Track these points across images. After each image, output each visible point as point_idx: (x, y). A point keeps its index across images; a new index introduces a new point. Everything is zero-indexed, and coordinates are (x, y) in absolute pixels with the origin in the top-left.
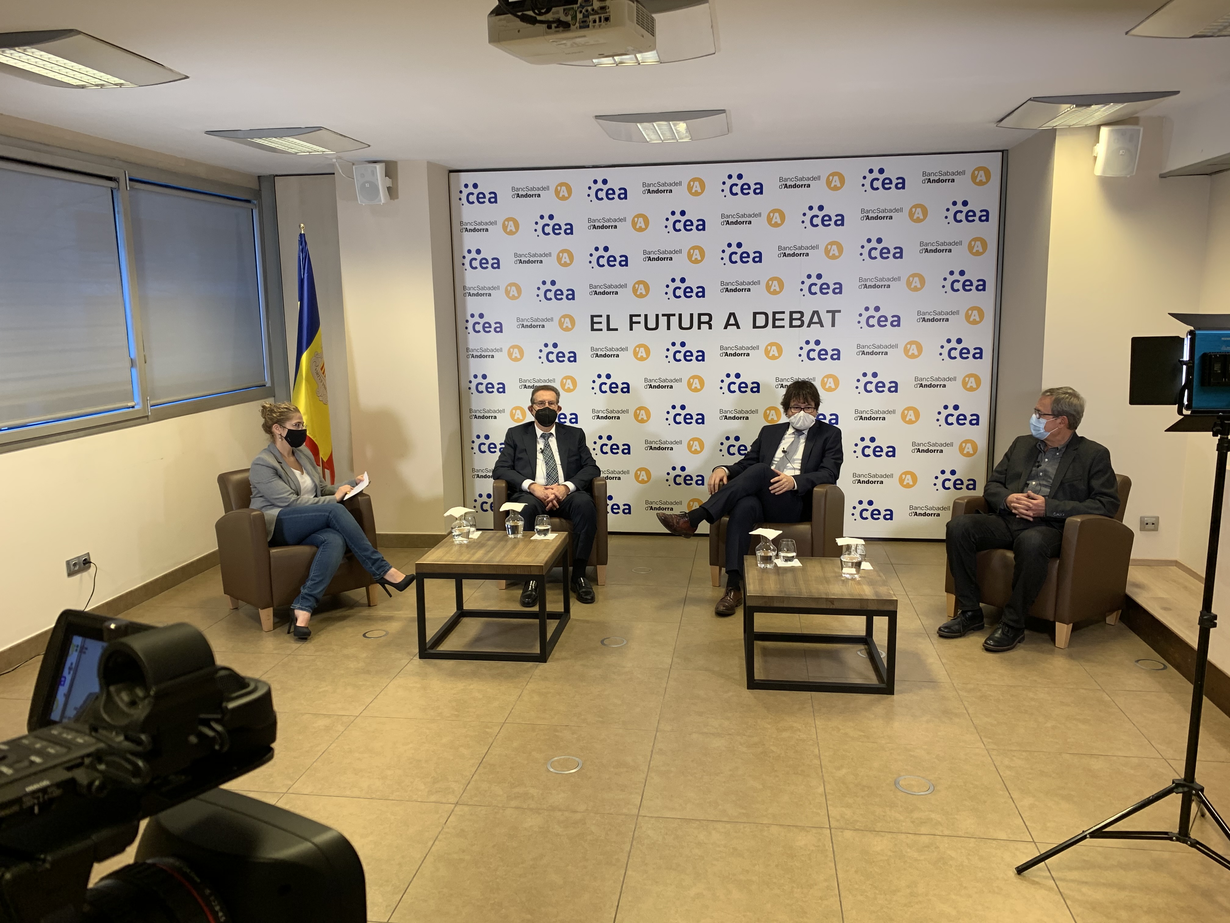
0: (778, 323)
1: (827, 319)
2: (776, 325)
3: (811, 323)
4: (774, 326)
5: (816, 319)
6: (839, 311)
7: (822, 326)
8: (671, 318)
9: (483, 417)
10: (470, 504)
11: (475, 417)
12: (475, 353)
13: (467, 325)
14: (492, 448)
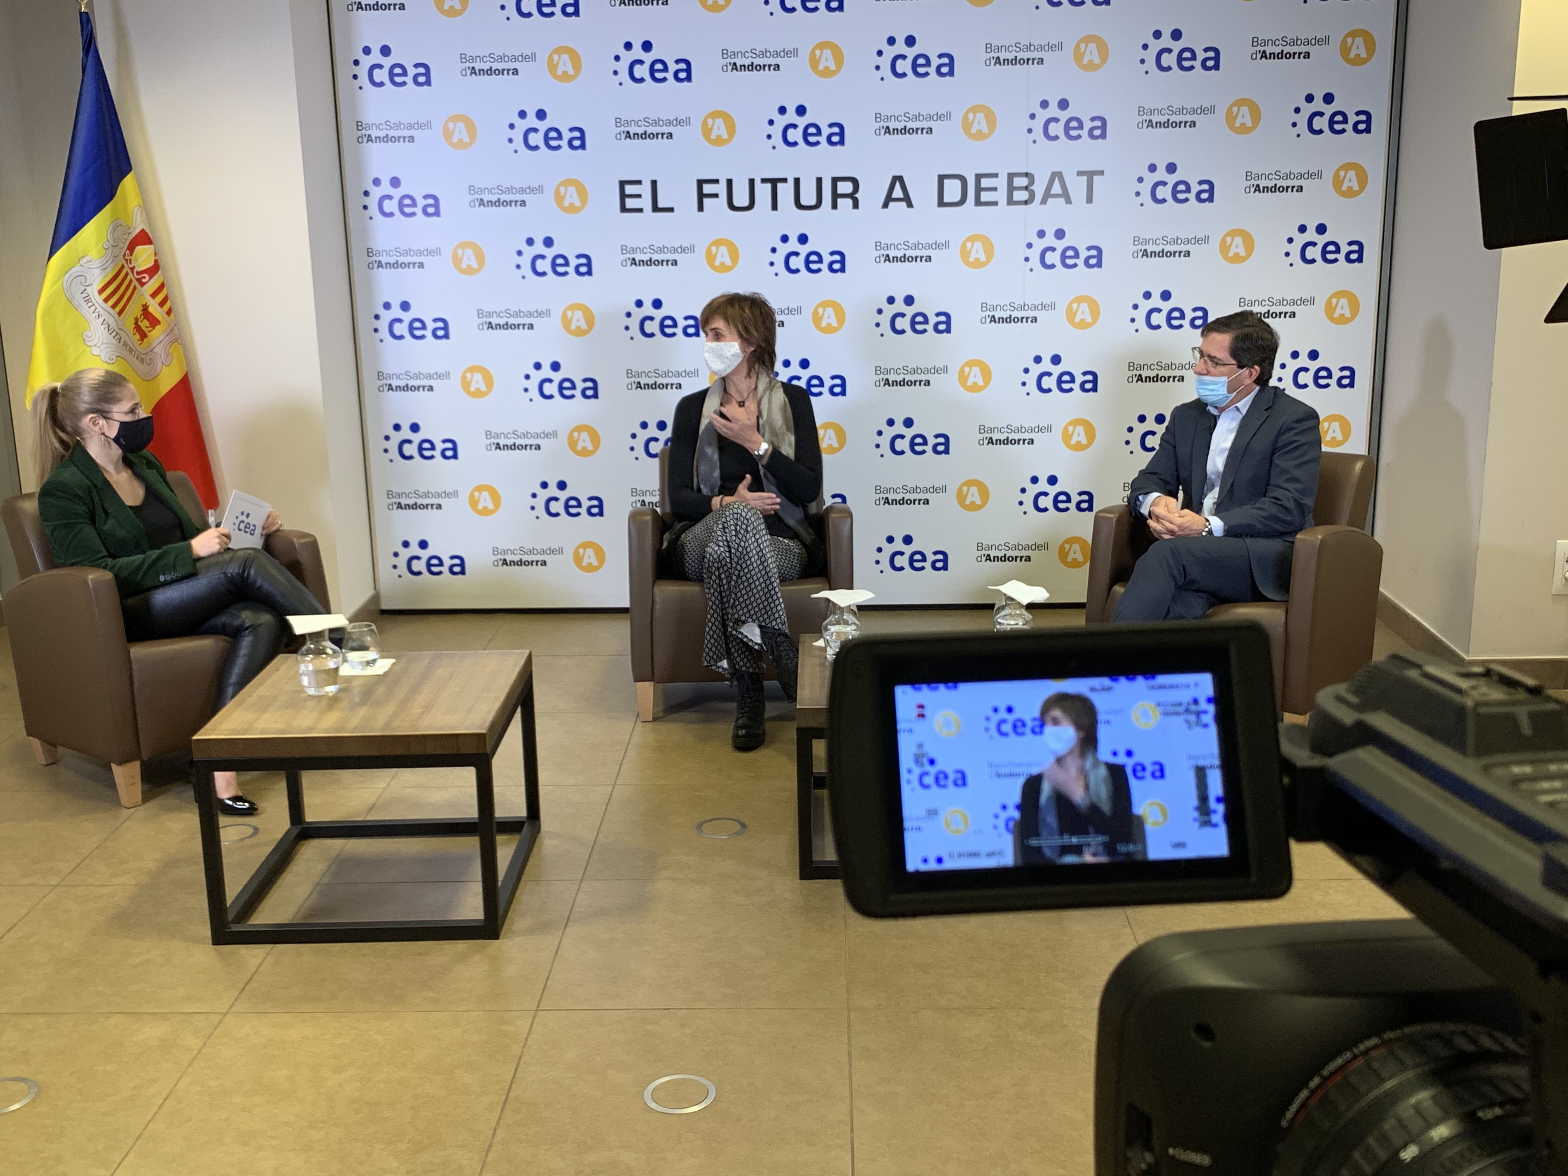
0: (985, 196)
1: (1077, 187)
2: (982, 200)
3: (1047, 195)
4: (978, 202)
5: (1056, 189)
6: (1101, 173)
7: (1068, 201)
8: (780, 186)
9: (406, 388)
10: (385, 561)
11: (390, 388)
12: (384, 259)
13: (366, 201)
14: (425, 449)
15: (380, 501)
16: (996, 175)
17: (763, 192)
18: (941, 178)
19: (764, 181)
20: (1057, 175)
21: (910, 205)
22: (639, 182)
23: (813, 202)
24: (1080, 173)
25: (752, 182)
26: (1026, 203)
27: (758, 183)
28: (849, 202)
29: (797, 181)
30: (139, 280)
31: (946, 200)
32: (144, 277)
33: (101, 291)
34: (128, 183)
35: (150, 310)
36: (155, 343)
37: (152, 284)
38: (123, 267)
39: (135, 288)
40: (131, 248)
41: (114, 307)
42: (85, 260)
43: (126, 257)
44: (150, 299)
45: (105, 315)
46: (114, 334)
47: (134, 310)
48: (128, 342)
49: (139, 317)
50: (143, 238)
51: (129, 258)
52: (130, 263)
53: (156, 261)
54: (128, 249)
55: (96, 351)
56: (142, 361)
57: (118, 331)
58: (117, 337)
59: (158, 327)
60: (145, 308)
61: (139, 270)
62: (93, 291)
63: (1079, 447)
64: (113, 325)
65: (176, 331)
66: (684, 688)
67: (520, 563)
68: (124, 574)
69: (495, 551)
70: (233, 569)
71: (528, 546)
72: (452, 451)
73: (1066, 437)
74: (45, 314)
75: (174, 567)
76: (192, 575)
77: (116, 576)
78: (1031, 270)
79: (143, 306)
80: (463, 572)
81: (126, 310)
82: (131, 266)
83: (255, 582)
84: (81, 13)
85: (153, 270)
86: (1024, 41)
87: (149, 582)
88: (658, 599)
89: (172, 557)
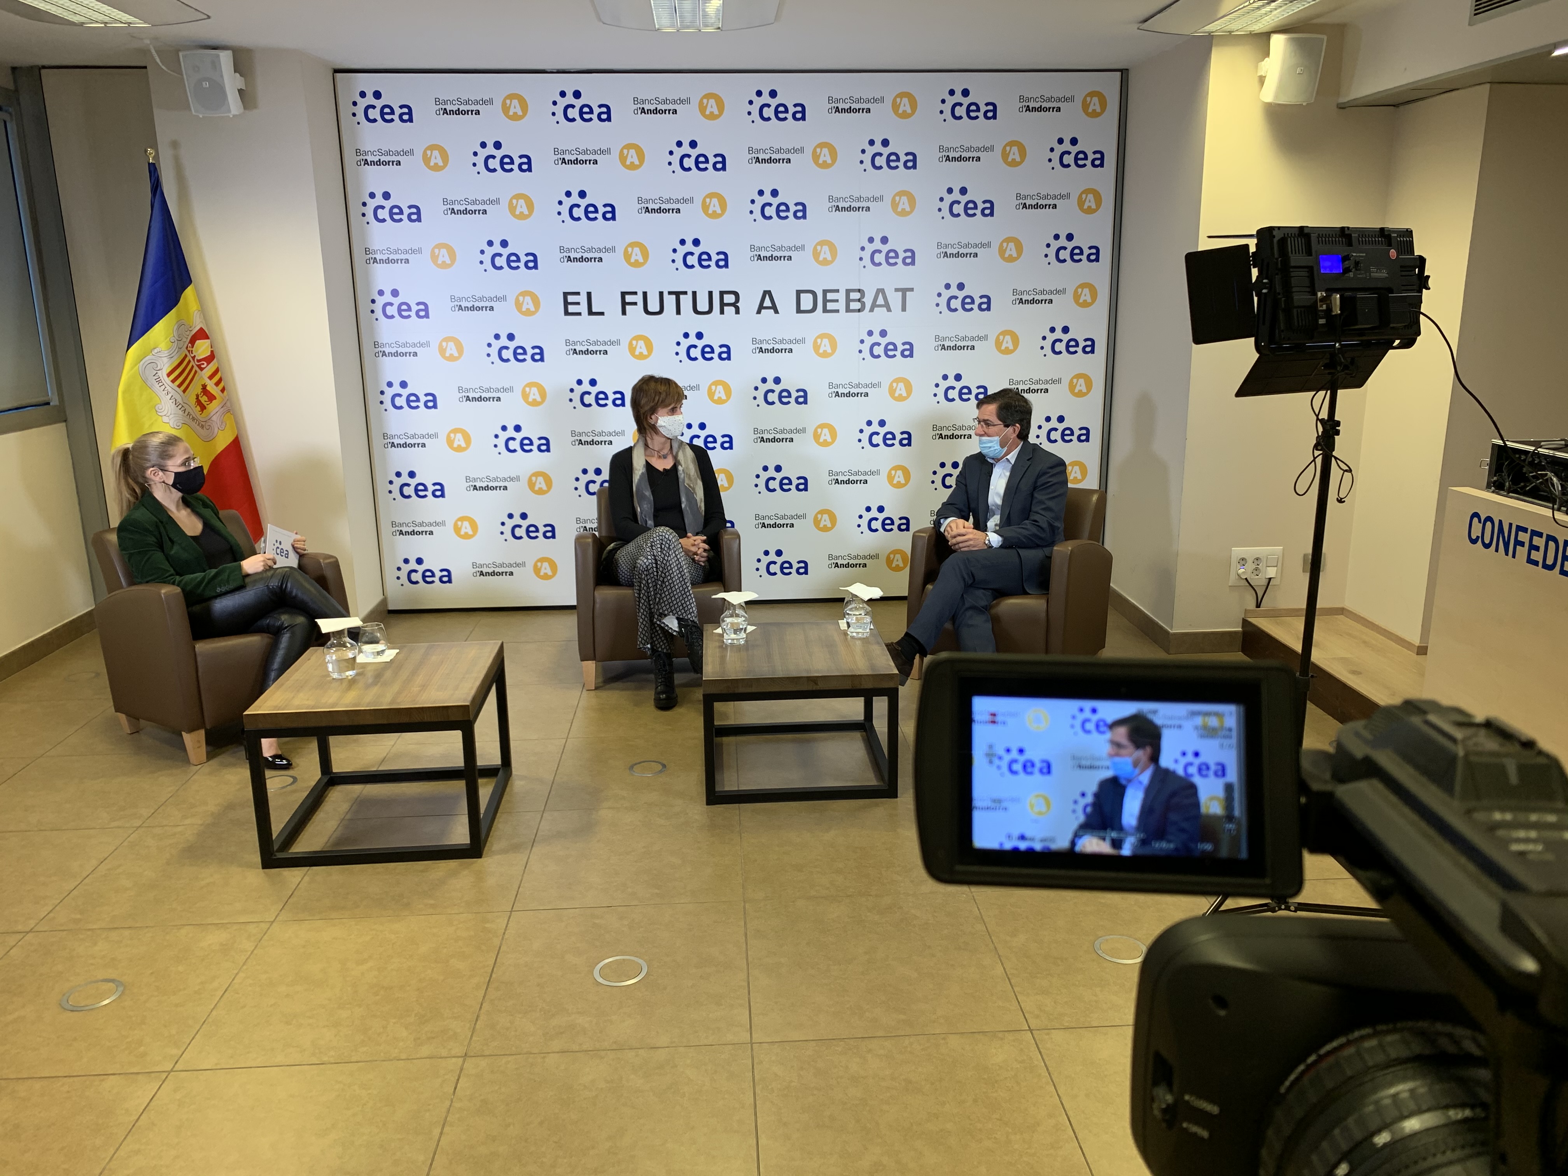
0: (830, 306)
1: (895, 299)
2: (828, 308)
3: (874, 305)
4: (825, 310)
5: (880, 301)
6: (912, 290)
7: (889, 310)
8: (681, 296)
9: (405, 445)
10: (390, 574)
11: (393, 445)
12: (387, 350)
13: (373, 306)
14: (420, 490)
15: (386, 530)
16: (837, 291)
17: (670, 301)
18: (799, 293)
19: (670, 293)
20: (881, 291)
21: (776, 312)
22: (578, 294)
23: (706, 309)
24: (897, 290)
25: (661, 294)
26: (859, 311)
27: (666, 295)
28: (733, 309)
29: (694, 293)
30: (199, 366)
31: (802, 308)
32: (203, 364)
33: (169, 375)
34: (189, 292)
35: (208, 388)
36: (212, 414)
37: (209, 369)
38: (186, 356)
39: (196, 372)
40: (193, 341)
41: (179, 386)
42: (156, 351)
43: (189, 349)
44: (208, 380)
45: (172, 393)
46: (180, 406)
47: (195, 388)
48: (191, 412)
49: (199, 393)
50: (201, 334)
51: (191, 349)
52: (192, 353)
53: (212, 352)
54: (190, 342)
55: (166, 419)
56: (202, 427)
57: (184, 405)
58: (183, 409)
59: (214, 401)
60: (204, 387)
61: (198, 359)
62: (163, 374)
63: (899, 485)
64: (179, 400)
65: (228, 404)
66: (618, 665)
67: (493, 574)
68: (189, 588)
69: (474, 565)
70: (274, 583)
71: (498, 562)
72: (440, 491)
73: (890, 478)
74: (124, 392)
75: (228, 581)
76: (241, 587)
77: (183, 590)
78: (864, 359)
79: (202, 385)
80: (450, 581)
81: (190, 387)
82: (193, 355)
83: (291, 592)
84: (149, 164)
85: (210, 358)
86: (856, 195)
87: (209, 593)
88: (598, 600)
89: (226, 574)
